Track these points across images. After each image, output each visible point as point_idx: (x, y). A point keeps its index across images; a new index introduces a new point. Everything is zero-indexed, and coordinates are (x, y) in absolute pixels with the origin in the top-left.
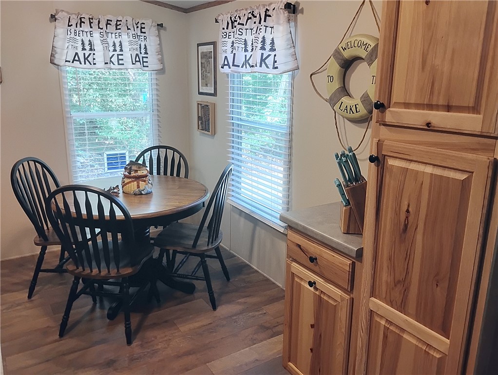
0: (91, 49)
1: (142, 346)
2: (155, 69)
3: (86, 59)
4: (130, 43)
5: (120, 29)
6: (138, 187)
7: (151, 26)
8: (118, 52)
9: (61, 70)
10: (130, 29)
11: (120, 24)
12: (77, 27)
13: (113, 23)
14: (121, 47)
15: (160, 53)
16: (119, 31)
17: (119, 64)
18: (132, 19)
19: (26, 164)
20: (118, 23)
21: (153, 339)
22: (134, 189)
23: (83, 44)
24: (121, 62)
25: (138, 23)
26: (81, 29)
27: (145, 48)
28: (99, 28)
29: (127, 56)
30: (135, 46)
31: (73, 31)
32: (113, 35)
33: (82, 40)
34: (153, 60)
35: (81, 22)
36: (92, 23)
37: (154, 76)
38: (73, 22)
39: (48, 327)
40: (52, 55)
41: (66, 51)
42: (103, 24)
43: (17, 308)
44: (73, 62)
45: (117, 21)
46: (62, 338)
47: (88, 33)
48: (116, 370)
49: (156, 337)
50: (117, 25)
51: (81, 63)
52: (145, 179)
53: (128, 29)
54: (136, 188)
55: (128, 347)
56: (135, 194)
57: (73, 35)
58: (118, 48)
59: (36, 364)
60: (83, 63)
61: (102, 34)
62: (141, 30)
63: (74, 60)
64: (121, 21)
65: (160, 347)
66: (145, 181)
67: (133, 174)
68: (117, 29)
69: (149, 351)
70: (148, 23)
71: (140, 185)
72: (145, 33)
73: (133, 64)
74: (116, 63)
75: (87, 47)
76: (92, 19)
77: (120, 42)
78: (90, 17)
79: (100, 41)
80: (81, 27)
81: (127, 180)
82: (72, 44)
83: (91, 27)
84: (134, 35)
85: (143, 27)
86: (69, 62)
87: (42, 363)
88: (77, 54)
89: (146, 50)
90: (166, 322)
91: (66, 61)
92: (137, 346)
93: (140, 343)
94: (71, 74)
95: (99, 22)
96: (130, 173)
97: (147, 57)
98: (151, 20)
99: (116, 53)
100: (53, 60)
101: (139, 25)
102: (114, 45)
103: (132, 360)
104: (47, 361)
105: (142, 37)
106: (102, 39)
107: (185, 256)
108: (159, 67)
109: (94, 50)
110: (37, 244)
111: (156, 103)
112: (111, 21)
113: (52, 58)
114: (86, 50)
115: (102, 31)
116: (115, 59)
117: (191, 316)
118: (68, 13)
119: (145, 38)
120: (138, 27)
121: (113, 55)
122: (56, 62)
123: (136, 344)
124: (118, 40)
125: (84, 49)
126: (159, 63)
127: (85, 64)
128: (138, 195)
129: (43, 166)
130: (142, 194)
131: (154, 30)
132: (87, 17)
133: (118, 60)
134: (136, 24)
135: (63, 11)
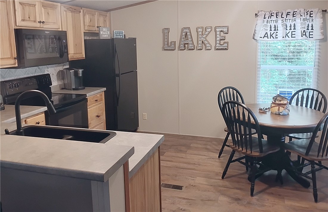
0: (275, 30)
1: (258, 200)
2: (318, 39)
3: (271, 35)
4: (301, 23)
5: (295, 16)
6: (279, 110)
7: (318, 12)
8: (292, 30)
9: (258, 42)
10: (302, 16)
11: (296, 14)
12: (269, 18)
13: (291, 14)
14: (295, 27)
15: (323, 28)
16: (295, 18)
17: (292, 37)
18: (304, 10)
19: (228, 90)
20: (294, 13)
21: (266, 200)
22: (276, 110)
23: (271, 27)
24: (293, 36)
25: (308, 11)
26: (271, 19)
27: (312, 26)
28: (282, 17)
29: (298, 32)
30: (304, 26)
31: (266, 21)
32: (291, 20)
33: (271, 25)
34: (317, 34)
35: (271, 15)
36: (278, 15)
37: (318, 43)
38: (267, 16)
39: (220, 172)
40: (254, 35)
41: (261, 32)
42: (284, 16)
43: (212, 160)
44: (263, 38)
45: (294, 12)
46: (223, 180)
47: (275, 21)
48: (238, 203)
49: (268, 200)
50: (293, 14)
51: (268, 38)
52: (284, 106)
53: (301, 16)
54: (277, 110)
55: (250, 197)
56: (276, 114)
57: (265, 23)
58: (292, 28)
59: (206, 185)
60: (269, 38)
61: (283, 20)
62: (310, 15)
63: (265, 36)
64: (297, 12)
65: (267, 204)
66: (284, 107)
67: (277, 102)
68: (293, 17)
69: (260, 203)
70: (315, 10)
71: (280, 109)
72: (312, 17)
73: (302, 36)
74: (290, 37)
75: (273, 29)
76: (278, 13)
77: (294, 24)
78: (277, 12)
79: (281, 25)
80: (271, 18)
81: (273, 105)
82: (264, 28)
83: (277, 18)
84: (304, 19)
85: (311, 13)
86: (262, 37)
87: (209, 185)
88: (267, 33)
89: (312, 28)
90: (279, 195)
91: (260, 37)
92: (255, 199)
93: (258, 198)
94: (263, 43)
95: (282, 14)
96: (275, 101)
97: (313, 32)
98: (318, 9)
99: (291, 31)
100: (254, 37)
101: (309, 13)
102: (291, 26)
103: (249, 203)
104: (212, 186)
105: (310, 20)
106: (283, 23)
107: (309, 163)
108: (321, 37)
109: (277, 30)
110: (225, 131)
111: (318, 61)
112: (290, 13)
113: (254, 36)
114: (272, 30)
115: (283, 19)
116: (290, 35)
117: (297, 199)
118: (264, 11)
119: (312, 20)
120: (308, 14)
121: (289, 32)
122: (255, 38)
123: (256, 197)
124: (293, 23)
125: (271, 30)
126: (321, 35)
127: (270, 38)
128: (278, 115)
129: (237, 92)
130: (280, 115)
131: (320, 15)
132: (275, 13)
133: (292, 35)
134: (306, 12)
135: (262, 11)
